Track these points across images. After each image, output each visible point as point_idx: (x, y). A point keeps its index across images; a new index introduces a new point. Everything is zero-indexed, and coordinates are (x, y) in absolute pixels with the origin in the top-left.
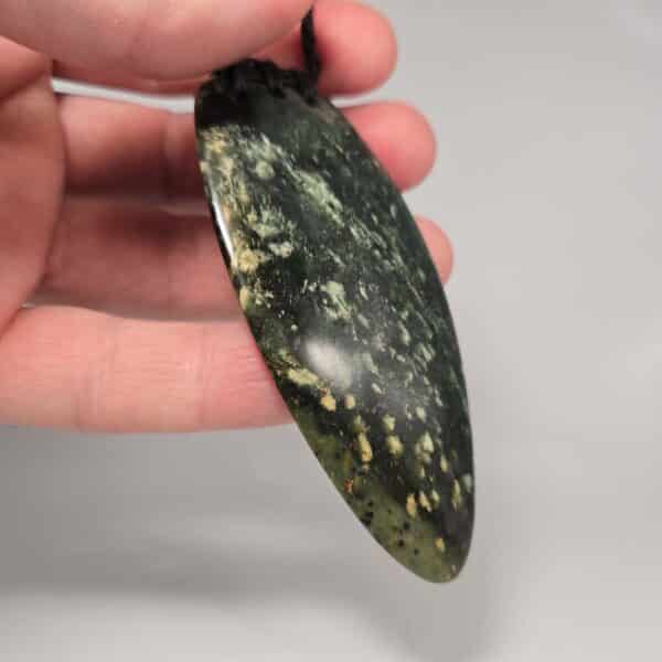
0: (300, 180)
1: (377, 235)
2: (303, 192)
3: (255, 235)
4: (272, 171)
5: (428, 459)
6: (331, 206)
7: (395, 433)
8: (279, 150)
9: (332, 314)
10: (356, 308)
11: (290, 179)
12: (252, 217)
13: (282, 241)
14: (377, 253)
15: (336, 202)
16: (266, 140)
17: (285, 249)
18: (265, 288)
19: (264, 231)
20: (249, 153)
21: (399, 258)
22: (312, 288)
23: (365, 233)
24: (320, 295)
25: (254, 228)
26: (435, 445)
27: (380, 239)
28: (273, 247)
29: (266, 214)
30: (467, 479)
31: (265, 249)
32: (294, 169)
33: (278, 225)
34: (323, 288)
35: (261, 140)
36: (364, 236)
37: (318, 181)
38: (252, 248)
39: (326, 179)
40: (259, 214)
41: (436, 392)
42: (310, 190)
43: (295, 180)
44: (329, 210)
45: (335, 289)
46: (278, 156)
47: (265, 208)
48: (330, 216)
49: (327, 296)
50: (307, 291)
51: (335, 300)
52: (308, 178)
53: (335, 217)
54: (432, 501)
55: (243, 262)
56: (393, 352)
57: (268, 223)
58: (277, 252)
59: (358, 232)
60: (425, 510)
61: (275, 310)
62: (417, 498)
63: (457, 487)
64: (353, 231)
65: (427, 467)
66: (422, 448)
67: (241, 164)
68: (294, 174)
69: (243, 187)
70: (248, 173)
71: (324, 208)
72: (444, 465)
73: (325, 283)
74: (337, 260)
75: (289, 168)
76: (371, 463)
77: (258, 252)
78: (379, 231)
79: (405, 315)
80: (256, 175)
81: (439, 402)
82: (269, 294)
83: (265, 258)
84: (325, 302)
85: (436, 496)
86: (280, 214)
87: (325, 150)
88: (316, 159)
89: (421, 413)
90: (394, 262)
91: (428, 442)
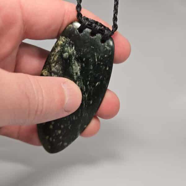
0: (73, 63)
1: (84, 86)
2: (72, 66)
3: (51, 69)
4: (68, 56)
5: (57, 134)
6: (77, 73)
8: (75, 52)
11: (71, 61)
12: (53, 65)
15: (79, 73)
16: (74, 48)
19: (53, 69)
20: (66, 49)
21: (87, 96)
23: (81, 85)
25: (52, 67)
27: (85, 88)
28: (53, 74)
29: (57, 66)
30: (66, 144)
32: (74, 59)
33: (58, 70)
35: (73, 47)
36: (80, 85)
37: (79, 66)
38: (48, 71)
39: (82, 66)
40: (55, 65)
41: (70, 126)
42: (74, 67)
44: (75, 74)
46: (73, 54)
47: (58, 65)
48: (74, 76)
52: (76, 64)
54: (53, 140)
55: (44, 73)
57: (56, 68)
63: (61, 143)
67: (62, 50)
68: (73, 61)
69: (57, 56)
70: (61, 54)
71: (74, 73)
72: (61, 137)
75: (73, 58)
77: (49, 73)
78: (86, 86)
80: (63, 55)
81: (69, 128)
86: (60, 68)
87: (90, 58)
88: (84, 59)
89: (62, 126)
90: (84, 95)
91: (60, 132)
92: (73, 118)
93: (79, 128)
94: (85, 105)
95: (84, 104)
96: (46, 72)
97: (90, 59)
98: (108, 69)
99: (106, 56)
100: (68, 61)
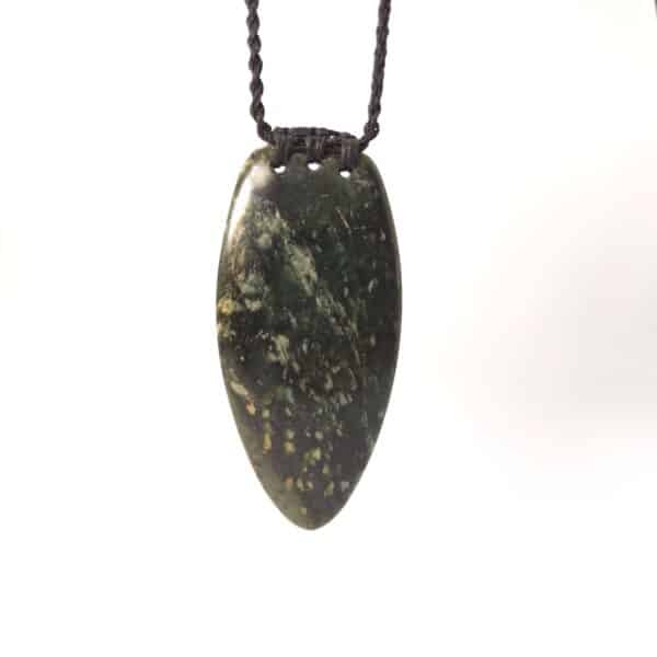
0: (290, 253)
1: (340, 305)
2: (289, 264)
3: (239, 291)
4: (270, 242)
5: (313, 463)
6: (308, 277)
7: (291, 441)
8: (285, 225)
9: (272, 357)
10: (293, 357)
11: (281, 250)
12: (241, 276)
13: (256, 300)
14: (333, 320)
15: (314, 275)
16: (278, 215)
17: (254, 306)
18: (232, 328)
19: (245, 288)
20: (259, 225)
21: (354, 326)
22: (264, 337)
23: (329, 302)
24: (268, 342)
25: (240, 284)
26: (323, 456)
27: (342, 309)
28: (247, 302)
29: (252, 277)
30: (345, 485)
31: (241, 302)
32: (289, 242)
33: (256, 286)
34: (273, 338)
35: (274, 213)
36: (327, 304)
37: (307, 255)
38: (234, 299)
39: (315, 255)
40: (247, 276)
41: (341, 426)
42: (295, 263)
43: (286, 252)
44: (304, 281)
45: (282, 341)
46: (282, 229)
47: (253, 273)
48: (303, 286)
49: (273, 344)
50: (260, 337)
51: (279, 348)
52: (298, 252)
53: (307, 288)
54: (306, 487)
55: (224, 306)
56: (312, 392)
57: (251, 284)
58: (249, 306)
59: (323, 302)
60: (299, 489)
61: (234, 344)
62: (295, 481)
63: (332, 486)
64: (318, 300)
65: (310, 467)
66: (310, 456)
67: (250, 232)
68: (287, 248)
69: (243, 253)
70: (252, 242)
71: (300, 279)
72: (326, 470)
73: (276, 336)
74: (293, 320)
75: (286, 242)
76: (269, 451)
77: (236, 303)
78: (344, 301)
79: (335, 370)
80: (257, 244)
81: (339, 433)
82: (234, 333)
83: (239, 308)
84: (271, 348)
85: (310, 485)
86: (262, 279)
87: (328, 226)
88: (314, 235)
89: (319, 436)
90: (347, 329)
91: (317, 454)
92: (338, 401)
93: (367, 426)
94: (360, 353)
95: (356, 352)
96: (229, 301)
97: (329, 229)
98: (383, 236)
99: (367, 205)
100: (276, 253)
